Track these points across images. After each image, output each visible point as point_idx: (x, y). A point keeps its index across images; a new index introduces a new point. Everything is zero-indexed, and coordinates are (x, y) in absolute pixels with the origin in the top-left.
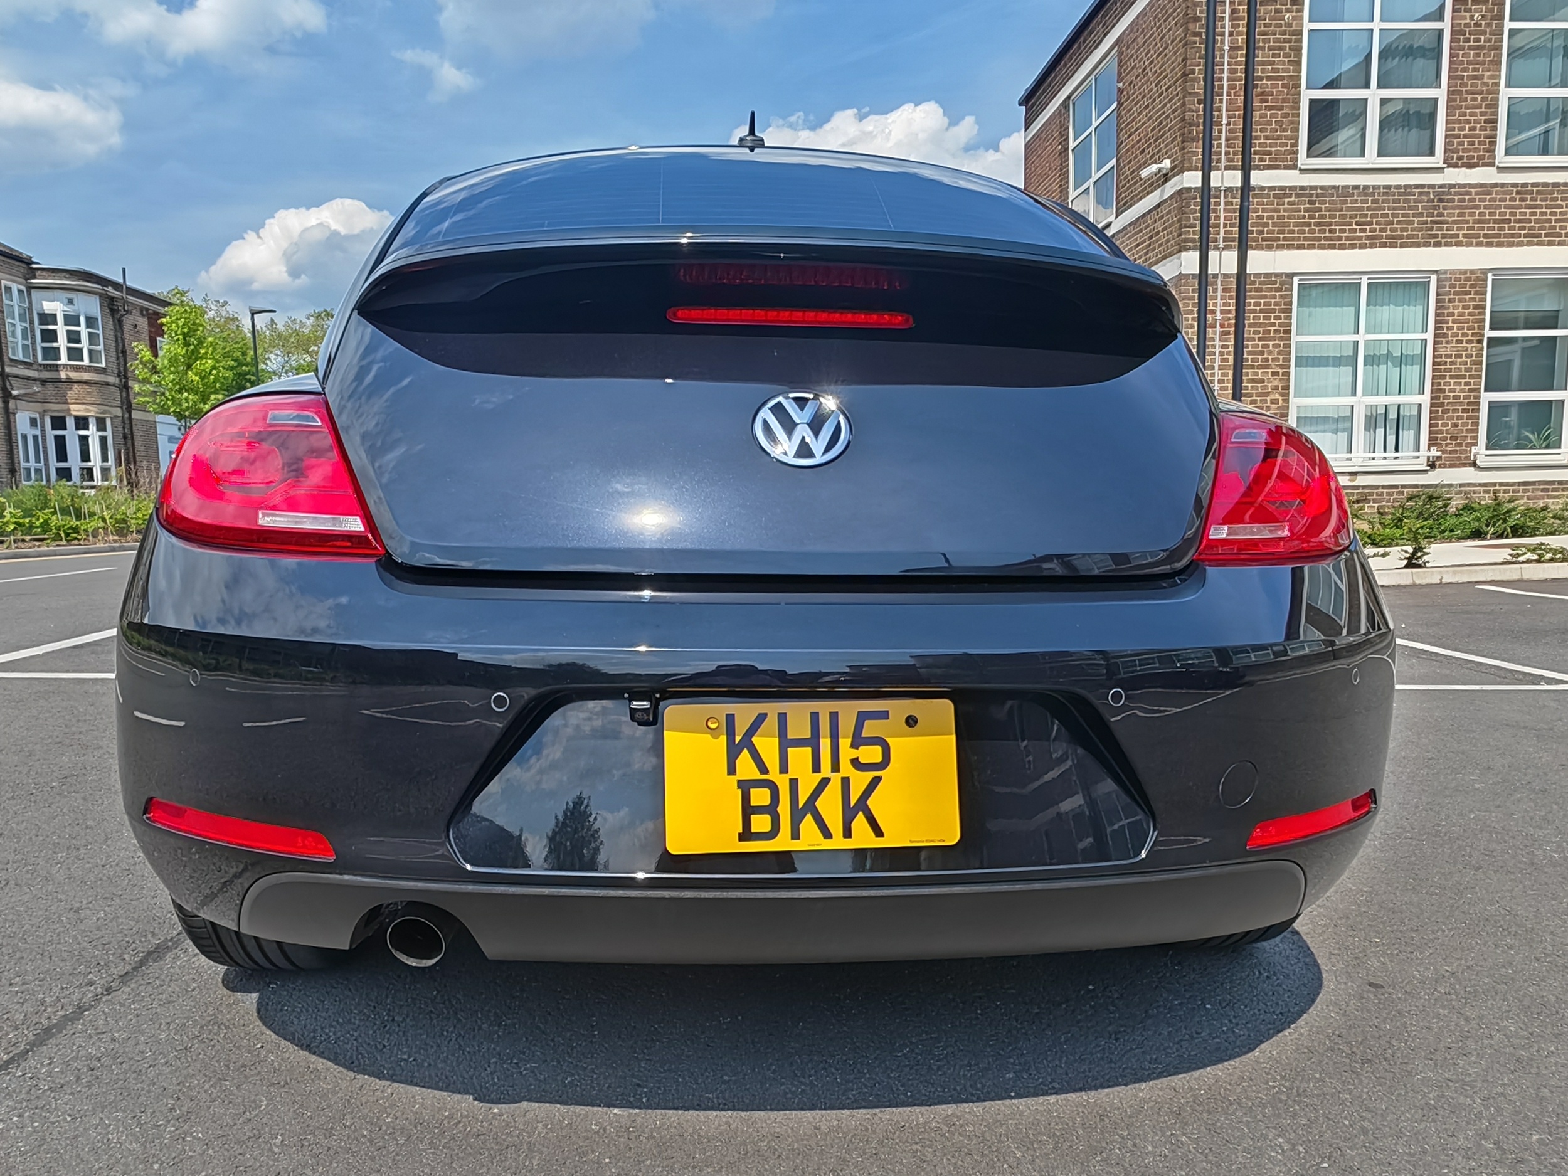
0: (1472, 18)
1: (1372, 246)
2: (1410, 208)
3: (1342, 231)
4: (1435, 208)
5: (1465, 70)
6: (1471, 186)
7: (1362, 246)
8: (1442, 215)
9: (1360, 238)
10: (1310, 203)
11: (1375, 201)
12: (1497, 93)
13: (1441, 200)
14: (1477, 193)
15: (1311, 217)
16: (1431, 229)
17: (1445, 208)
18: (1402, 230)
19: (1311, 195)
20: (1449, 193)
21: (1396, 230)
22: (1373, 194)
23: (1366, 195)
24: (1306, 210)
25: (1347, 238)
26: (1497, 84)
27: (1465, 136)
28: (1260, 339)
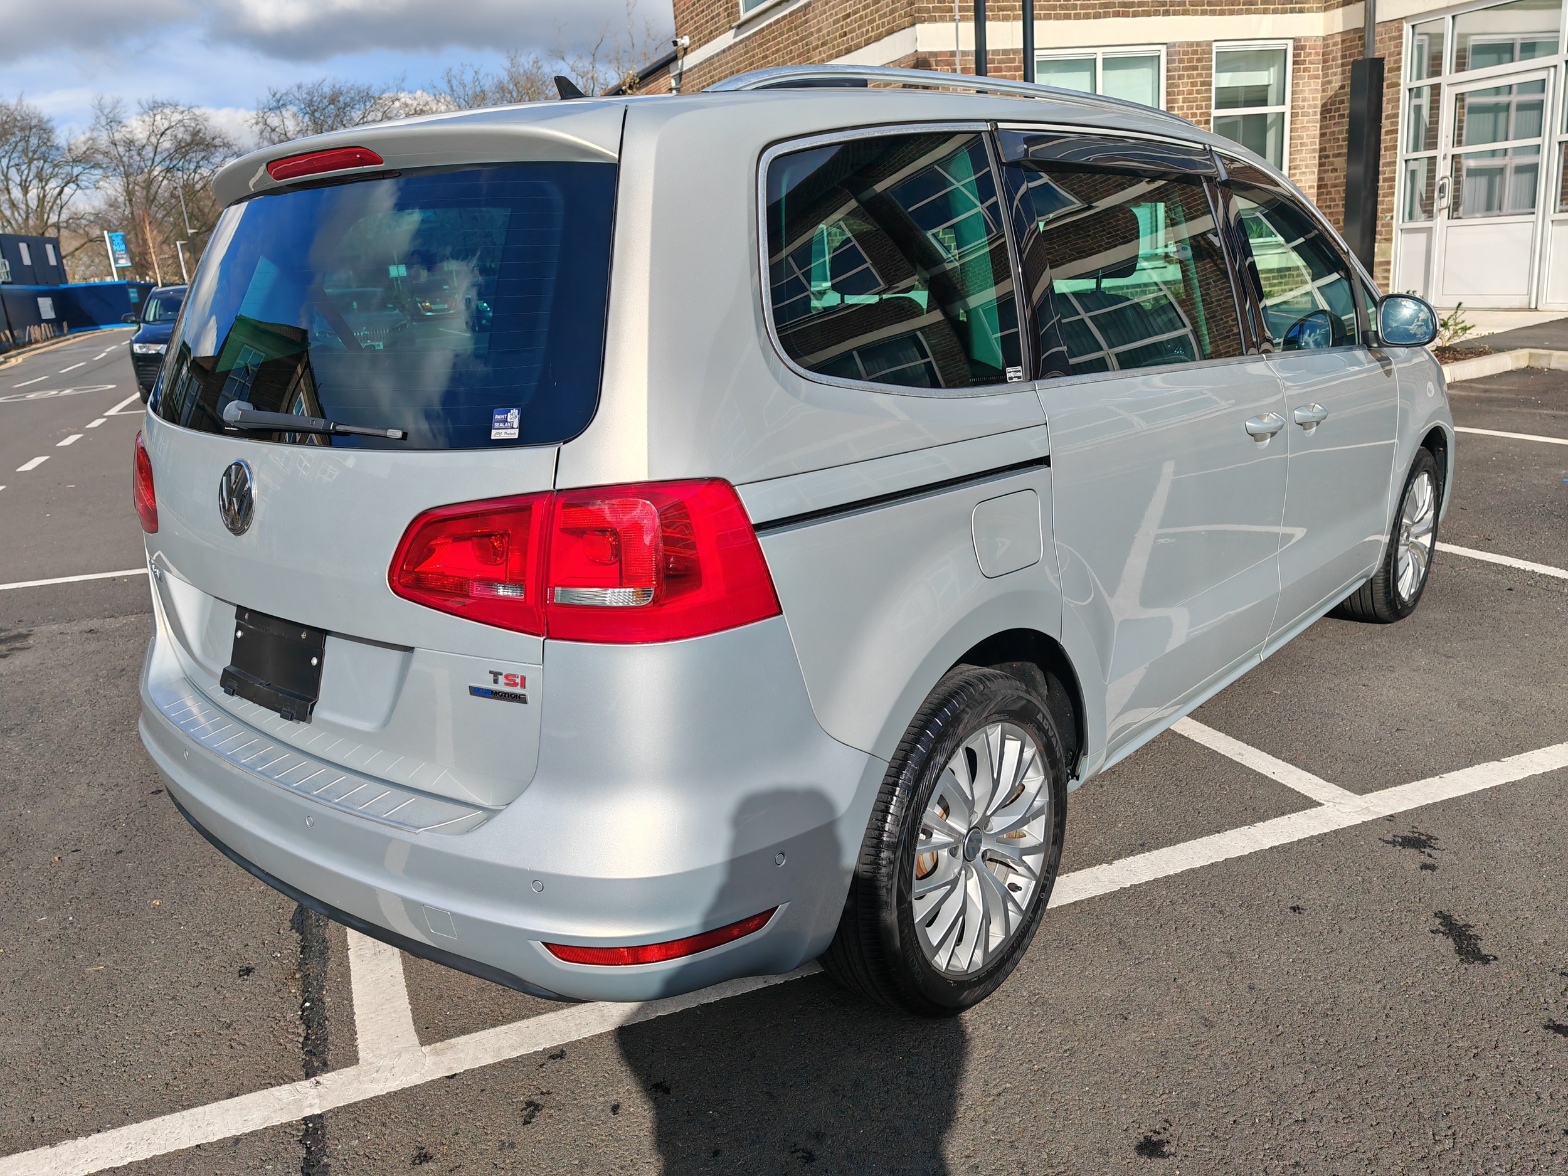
9: (1094, 6)
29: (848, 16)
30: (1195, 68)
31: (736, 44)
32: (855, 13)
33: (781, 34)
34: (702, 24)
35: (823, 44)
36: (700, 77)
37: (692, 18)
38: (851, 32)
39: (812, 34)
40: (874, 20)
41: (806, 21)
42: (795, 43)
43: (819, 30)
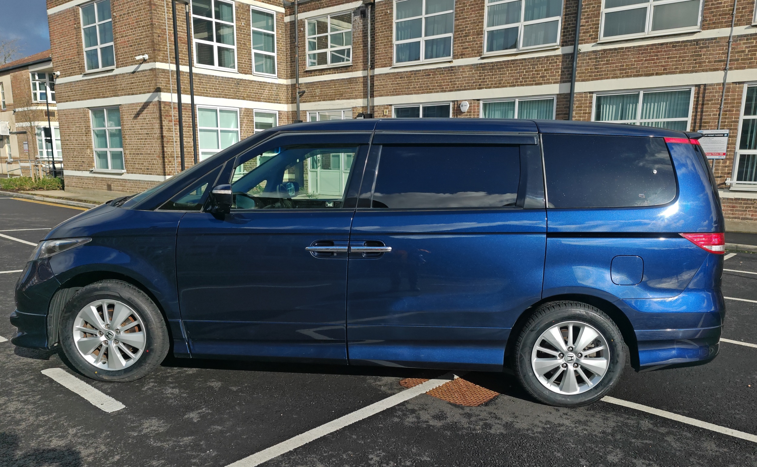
0: (242, 23)
1: (220, 97)
2: (230, 85)
3: (210, 91)
4: (237, 86)
5: (241, 41)
6: (245, 80)
7: (217, 97)
8: (239, 89)
9: (216, 94)
10: (199, 79)
11: (219, 82)
12: (251, 50)
13: (238, 84)
14: (248, 83)
15: (200, 85)
16: (236, 93)
17: (239, 87)
18: (228, 93)
19: (199, 77)
20: (241, 82)
21: (226, 92)
22: (218, 79)
23: (216, 79)
24: (198, 82)
25: (212, 94)
26: (251, 48)
27: (243, 63)
28: (188, 127)
29: (133, 83)
30: (248, 116)
31: (83, 80)
32: (135, 83)
33: (104, 82)
34: (67, 69)
35: (122, 90)
36: (65, 88)
37: (62, 66)
38: (135, 88)
39: (118, 85)
40: (142, 87)
41: (115, 80)
42: (111, 86)
43: (121, 85)
